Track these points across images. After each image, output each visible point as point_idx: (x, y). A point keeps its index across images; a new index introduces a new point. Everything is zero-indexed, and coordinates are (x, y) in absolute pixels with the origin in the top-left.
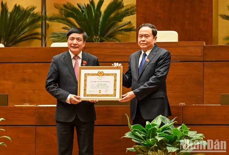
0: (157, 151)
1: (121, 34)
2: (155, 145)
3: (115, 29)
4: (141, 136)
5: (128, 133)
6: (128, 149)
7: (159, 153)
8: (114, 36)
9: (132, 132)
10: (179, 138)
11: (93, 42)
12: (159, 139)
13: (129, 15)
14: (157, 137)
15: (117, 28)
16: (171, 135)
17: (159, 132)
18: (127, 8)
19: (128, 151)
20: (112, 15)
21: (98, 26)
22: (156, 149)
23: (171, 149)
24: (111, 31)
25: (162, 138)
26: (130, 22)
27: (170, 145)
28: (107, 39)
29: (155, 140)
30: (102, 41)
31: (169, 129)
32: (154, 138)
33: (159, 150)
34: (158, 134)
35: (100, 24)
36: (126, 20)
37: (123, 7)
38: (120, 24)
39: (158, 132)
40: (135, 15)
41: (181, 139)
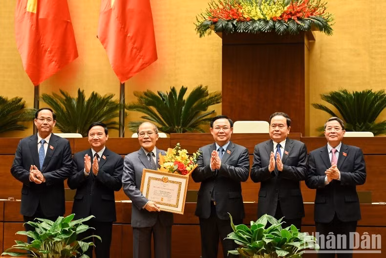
0: (263, 255)
1: (206, 124)
2: (262, 248)
3: (198, 118)
4: (245, 237)
5: (231, 234)
6: (229, 252)
7: (265, 256)
8: (198, 127)
9: (235, 233)
10: (288, 241)
11: (175, 132)
12: (267, 241)
13: (214, 104)
14: (264, 239)
15: (200, 118)
16: (279, 236)
17: (266, 233)
18: (211, 96)
19: (230, 253)
20: (195, 104)
21: (181, 115)
22: (262, 253)
23: (281, 253)
24: (193, 121)
25: (271, 240)
26: (214, 111)
27: (279, 248)
28: (190, 130)
29: (262, 243)
30: (184, 131)
31: (277, 230)
32: (261, 240)
33: (265, 254)
34: (265, 235)
35: (182, 113)
36: (210, 108)
37: (207, 94)
38: (203, 113)
39: (264, 233)
40: (221, 104)
41: (290, 242)
